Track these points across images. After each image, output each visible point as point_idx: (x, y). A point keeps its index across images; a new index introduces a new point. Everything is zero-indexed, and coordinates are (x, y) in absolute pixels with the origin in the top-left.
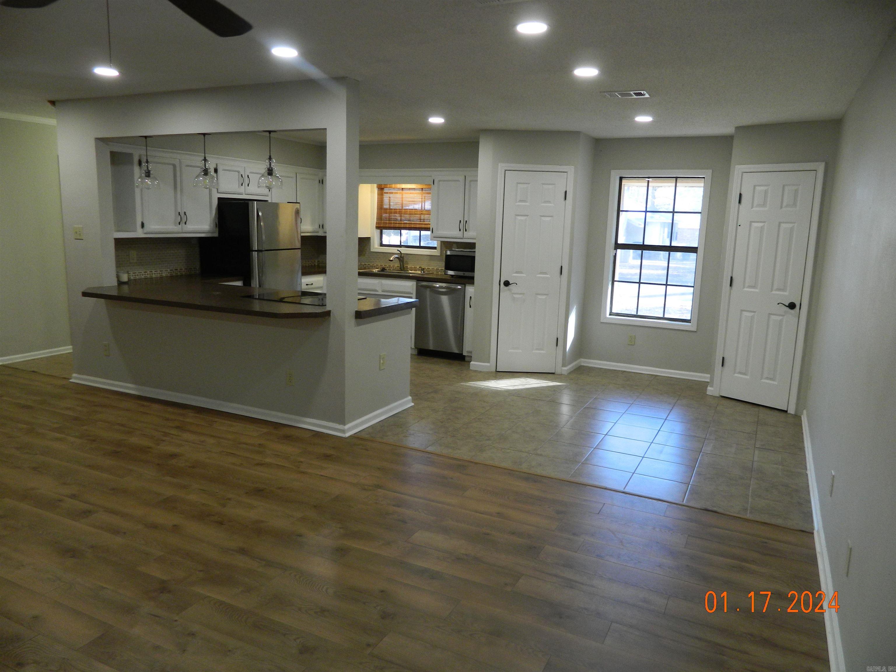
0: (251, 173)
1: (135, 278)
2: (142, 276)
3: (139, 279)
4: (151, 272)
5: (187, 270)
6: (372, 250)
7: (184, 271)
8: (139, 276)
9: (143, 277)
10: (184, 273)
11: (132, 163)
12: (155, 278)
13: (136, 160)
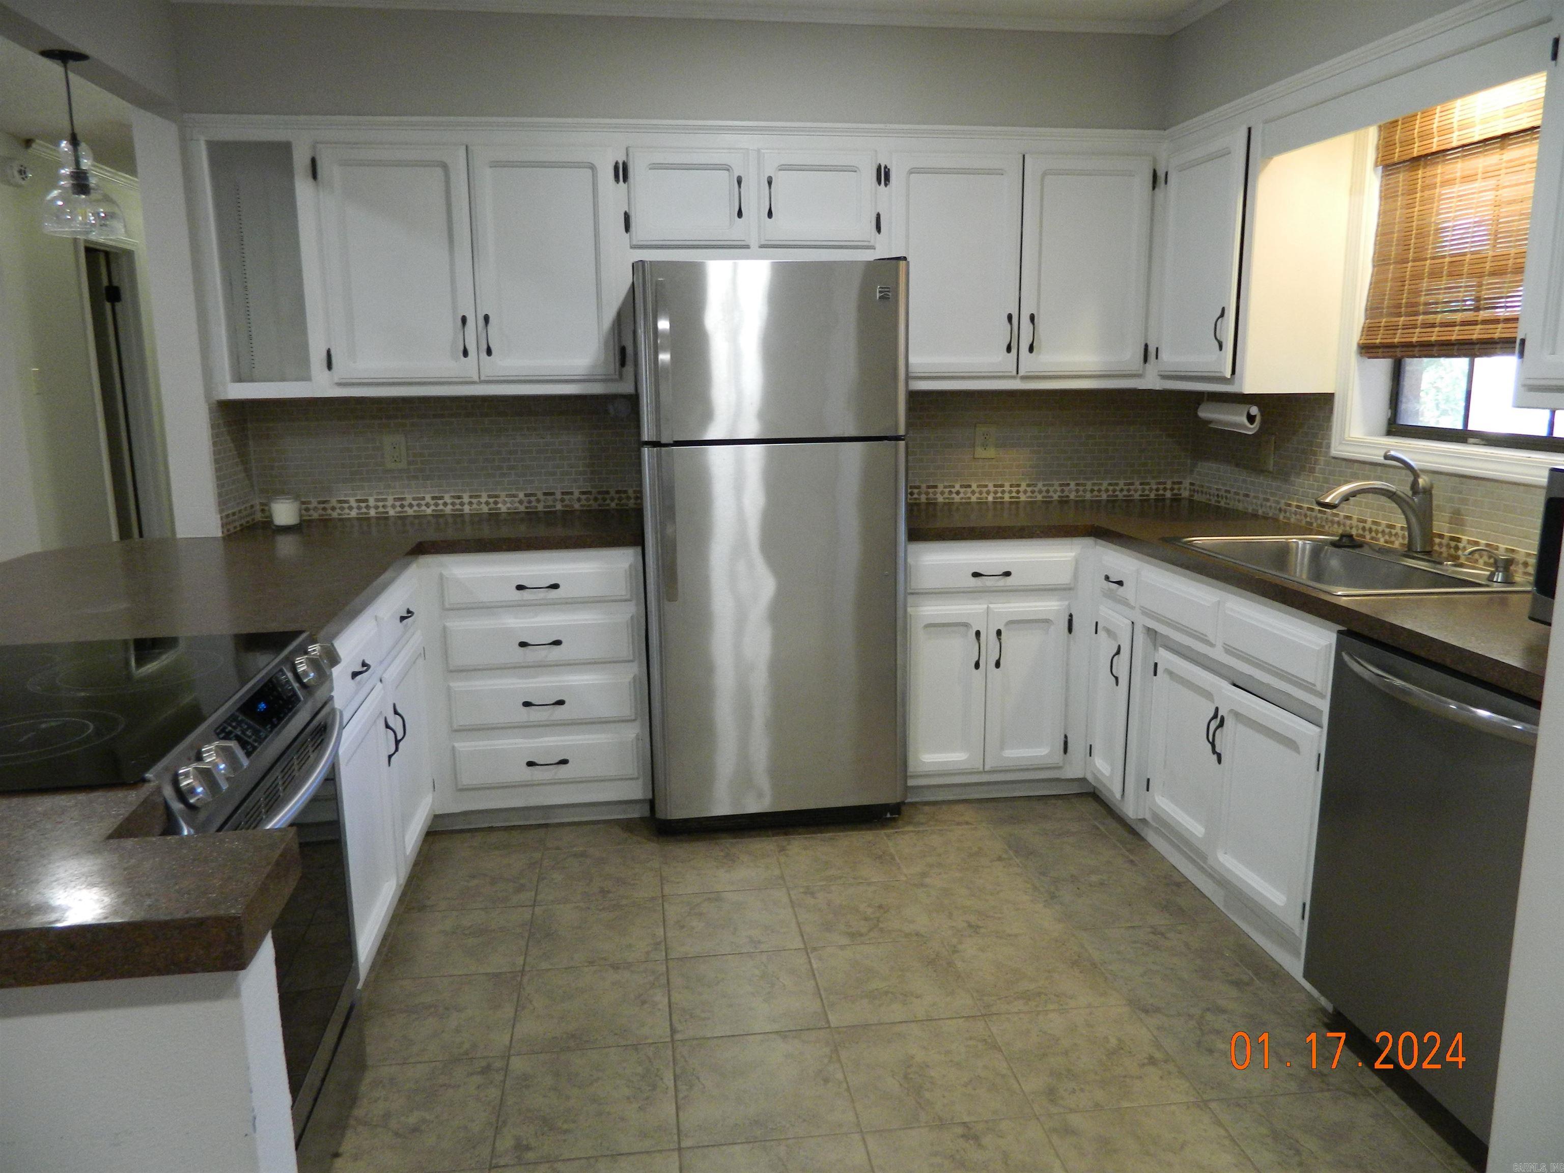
0: (784, 168)
1: (402, 512)
2: (424, 508)
3: (415, 517)
4: (459, 497)
5: (591, 497)
6: (1338, 449)
7: (579, 500)
9: (429, 511)
10: (577, 506)
11: (289, 172)
12: (471, 515)
13: (301, 160)
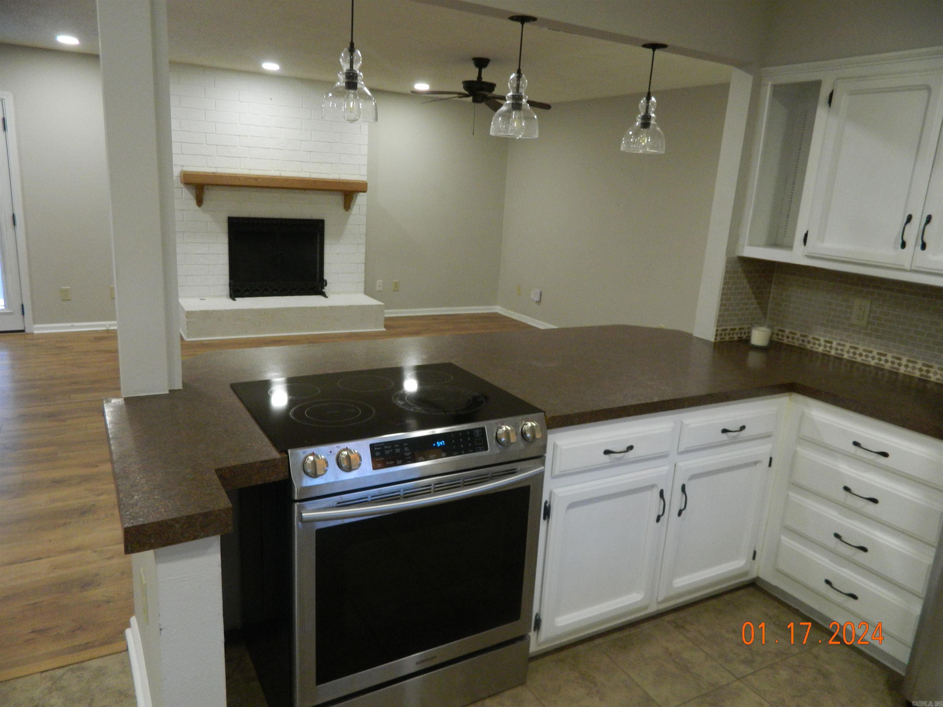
2: (870, 359)
4: (899, 359)
8: (863, 358)
12: (904, 375)
13: (824, 93)
